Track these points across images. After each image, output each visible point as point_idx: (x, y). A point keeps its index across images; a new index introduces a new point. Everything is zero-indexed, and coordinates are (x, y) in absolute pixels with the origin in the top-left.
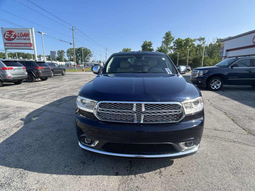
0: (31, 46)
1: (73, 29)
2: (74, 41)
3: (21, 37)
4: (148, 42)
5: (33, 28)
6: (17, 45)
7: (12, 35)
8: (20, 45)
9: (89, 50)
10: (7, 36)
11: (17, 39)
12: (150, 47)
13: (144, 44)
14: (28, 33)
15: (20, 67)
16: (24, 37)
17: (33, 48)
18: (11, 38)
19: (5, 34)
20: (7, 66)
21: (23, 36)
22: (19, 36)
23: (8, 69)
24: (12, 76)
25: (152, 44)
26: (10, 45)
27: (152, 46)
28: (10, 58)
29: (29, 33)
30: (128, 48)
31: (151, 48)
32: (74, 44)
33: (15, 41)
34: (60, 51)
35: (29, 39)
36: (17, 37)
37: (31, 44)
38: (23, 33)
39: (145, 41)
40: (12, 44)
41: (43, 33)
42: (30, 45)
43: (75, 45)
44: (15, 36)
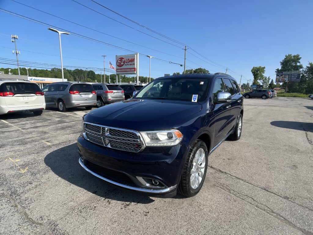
0: (135, 71)
1: (186, 49)
2: (185, 62)
3: (128, 62)
4: (293, 55)
5: (138, 54)
6: (125, 70)
7: (122, 61)
8: (127, 70)
9: (208, 72)
10: (119, 63)
11: (125, 65)
12: (296, 64)
13: (285, 59)
14: (133, 58)
15: (119, 91)
16: (131, 63)
17: (137, 72)
18: (121, 64)
19: (118, 61)
20: (109, 90)
21: (130, 61)
22: (127, 62)
23: (109, 93)
24: (112, 99)
25: (301, 58)
26: (120, 70)
27: (299, 62)
28: (131, 82)
29: (135, 59)
30: (261, 67)
31: (298, 64)
32: (186, 65)
33: (124, 67)
34: (175, 74)
35: (134, 64)
36: (125, 63)
37: (135, 68)
38: (130, 59)
39: (287, 55)
40: (122, 70)
41: (151, 57)
42: (133, 70)
43: (186, 67)
44: (124, 62)
